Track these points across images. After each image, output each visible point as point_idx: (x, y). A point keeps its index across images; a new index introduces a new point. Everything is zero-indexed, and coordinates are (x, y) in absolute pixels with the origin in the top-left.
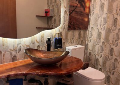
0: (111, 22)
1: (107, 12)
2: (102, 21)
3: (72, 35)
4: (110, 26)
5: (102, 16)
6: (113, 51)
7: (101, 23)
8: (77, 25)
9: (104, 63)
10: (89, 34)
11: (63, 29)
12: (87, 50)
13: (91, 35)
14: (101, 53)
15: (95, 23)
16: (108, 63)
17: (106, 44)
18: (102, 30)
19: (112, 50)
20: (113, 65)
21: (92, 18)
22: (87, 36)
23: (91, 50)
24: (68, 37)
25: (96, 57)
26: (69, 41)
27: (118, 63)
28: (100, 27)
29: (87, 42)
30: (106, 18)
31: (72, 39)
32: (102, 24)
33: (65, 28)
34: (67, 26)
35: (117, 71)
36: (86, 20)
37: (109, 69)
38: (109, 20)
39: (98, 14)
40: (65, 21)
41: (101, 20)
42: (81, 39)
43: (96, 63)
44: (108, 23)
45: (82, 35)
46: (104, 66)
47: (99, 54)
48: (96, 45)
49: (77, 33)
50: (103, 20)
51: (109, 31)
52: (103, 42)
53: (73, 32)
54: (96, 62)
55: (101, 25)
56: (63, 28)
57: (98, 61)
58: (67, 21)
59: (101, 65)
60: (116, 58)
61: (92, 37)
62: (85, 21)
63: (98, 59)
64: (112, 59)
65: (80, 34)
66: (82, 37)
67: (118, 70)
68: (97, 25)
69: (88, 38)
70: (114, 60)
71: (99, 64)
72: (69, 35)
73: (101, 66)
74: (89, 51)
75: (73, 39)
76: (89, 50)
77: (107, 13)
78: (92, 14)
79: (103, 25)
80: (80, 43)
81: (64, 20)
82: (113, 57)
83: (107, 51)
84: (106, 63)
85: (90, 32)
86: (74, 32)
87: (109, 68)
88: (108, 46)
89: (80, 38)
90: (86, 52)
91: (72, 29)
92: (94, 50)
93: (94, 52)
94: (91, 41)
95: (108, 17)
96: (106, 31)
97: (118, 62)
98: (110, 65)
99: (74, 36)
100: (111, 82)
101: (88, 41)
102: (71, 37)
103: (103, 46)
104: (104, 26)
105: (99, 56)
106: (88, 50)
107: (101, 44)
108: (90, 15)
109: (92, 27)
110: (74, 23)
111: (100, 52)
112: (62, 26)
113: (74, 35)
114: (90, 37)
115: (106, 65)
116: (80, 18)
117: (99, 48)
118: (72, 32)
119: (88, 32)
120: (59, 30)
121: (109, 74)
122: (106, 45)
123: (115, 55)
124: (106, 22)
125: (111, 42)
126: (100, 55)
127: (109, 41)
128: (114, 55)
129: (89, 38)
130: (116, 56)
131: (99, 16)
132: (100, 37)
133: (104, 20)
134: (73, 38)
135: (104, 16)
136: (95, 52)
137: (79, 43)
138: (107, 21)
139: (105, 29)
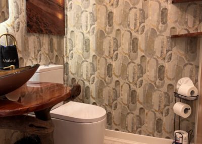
0: (103, 19)
1: (95, 2)
2: (89, 18)
3: (36, 43)
4: (103, 26)
5: (87, 10)
6: (111, 70)
7: (87, 22)
8: (44, 23)
9: (99, 92)
10: (68, 44)
11: (16, 30)
12: (67, 75)
13: (72, 46)
14: (93, 76)
15: (77, 23)
16: (105, 92)
17: (98, 58)
18: (90, 34)
19: (109, 68)
20: (114, 92)
21: (70, 14)
22: (65, 49)
23: (75, 74)
24: (28, 47)
25: (84, 84)
26: (32, 55)
27: (122, 88)
28: (86, 30)
29: (65, 60)
30: (95, 13)
31: (37, 52)
32: (89, 23)
33: (20, 27)
34: (25, 25)
35: (120, 102)
36: (60, 16)
37: (109, 101)
38: (99, 16)
39: (80, 5)
40: (19, 13)
41: (87, 17)
42: (56, 53)
43: (86, 95)
44: (99, 20)
45: (56, 46)
46: (99, 97)
47: (90, 78)
48: (83, 62)
49: (45, 40)
50: (89, 16)
51: (101, 35)
52: (94, 56)
53: (38, 38)
54: (86, 92)
55: (87, 27)
56: (15, 26)
57: (89, 91)
58: (24, 14)
59: (94, 96)
60: (117, 79)
61: (75, 49)
62: (58, 18)
63: (88, 87)
64: (111, 83)
65: (51, 44)
66: (56, 50)
67: (122, 99)
68: (81, 27)
69: (66, 52)
70: (114, 84)
71: (91, 96)
72: (30, 42)
73: (94, 98)
74: (71, 76)
75: (40, 53)
76: (72, 73)
77: (95, 4)
78: (68, 6)
79: (91, 26)
80: (54, 61)
81: (16, 9)
82: (112, 79)
83: (102, 70)
84: (102, 91)
85: (70, 39)
86: (41, 38)
87: (108, 98)
88: (103, 61)
89: (52, 52)
90: (66, 79)
91: (35, 32)
92: (79, 73)
93: (80, 77)
94: (72, 57)
95: (98, 10)
96: (97, 35)
97: (121, 85)
98: (109, 93)
99: (40, 46)
100: (114, 122)
101: (68, 57)
102: (34, 48)
103: (95, 63)
104: (93, 27)
105: (89, 81)
106: (70, 74)
107: (90, 60)
108: (67, 8)
109: (72, 31)
110: (37, 19)
111: (91, 75)
112: (12, 21)
113: (40, 43)
114: (70, 51)
115: (102, 96)
116: (50, 10)
117: (87, 67)
118: (36, 38)
119: (66, 40)
120: (7, 29)
121: (109, 109)
122: (99, 61)
123: (115, 75)
124: (94, 19)
125: (106, 53)
126: (91, 80)
127: (104, 52)
128: (113, 76)
129: (68, 51)
130: (117, 76)
131: (83, 10)
132: (88, 48)
133: (91, 17)
134: (40, 50)
135: (90, 9)
136: (82, 75)
137: (52, 61)
138: (97, 17)
139: (95, 32)
